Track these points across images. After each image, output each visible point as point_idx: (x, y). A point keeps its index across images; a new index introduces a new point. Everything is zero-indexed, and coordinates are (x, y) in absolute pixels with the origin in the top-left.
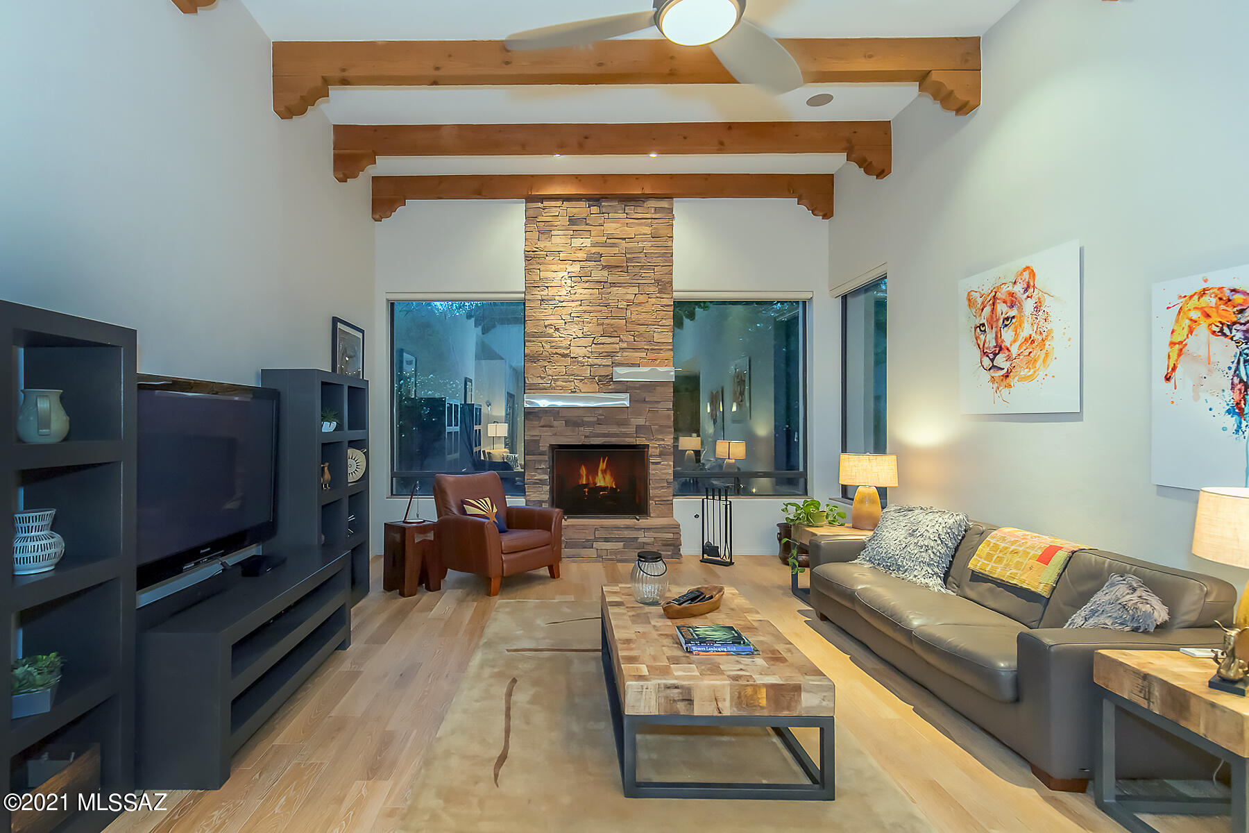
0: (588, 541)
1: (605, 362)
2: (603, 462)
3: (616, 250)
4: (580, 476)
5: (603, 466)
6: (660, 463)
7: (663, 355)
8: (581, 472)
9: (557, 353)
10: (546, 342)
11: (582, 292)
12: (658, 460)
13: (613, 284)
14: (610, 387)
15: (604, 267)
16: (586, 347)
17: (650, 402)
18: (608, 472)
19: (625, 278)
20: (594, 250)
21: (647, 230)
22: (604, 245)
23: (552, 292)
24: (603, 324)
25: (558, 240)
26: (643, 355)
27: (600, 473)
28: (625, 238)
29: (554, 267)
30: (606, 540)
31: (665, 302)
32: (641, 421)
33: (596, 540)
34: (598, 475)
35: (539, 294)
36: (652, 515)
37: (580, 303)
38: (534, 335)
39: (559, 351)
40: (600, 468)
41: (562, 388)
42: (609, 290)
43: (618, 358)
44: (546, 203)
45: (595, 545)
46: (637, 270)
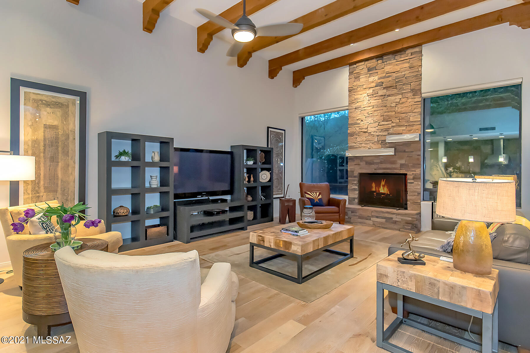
0: (369, 216)
1: (384, 133)
2: (383, 181)
3: (390, 79)
4: (372, 187)
5: (383, 183)
6: (413, 183)
7: (415, 127)
8: (373, 186)
9: (361, 132)
10: (357, 127)
11: (373, 102)
12: (412, 181)
13: (389, 96)
14: (387, 146)
15: (384, 88)
16: (375, 127)
17: (407, 152)
18: (386, 186)
19: (395, 91)
20: (379, 81)
21: (407, 65)
22: (384, 77)
23: (358, 104)
24: (383, 116)
25: (363, 79)
26: (404, 128)
27: (381, 186)
28: (395, 72)
29: (360, 93)
30: (377, 217)
31: (416, 100)
32: (403, 162)
33: (373, 216)
34: (380, 187)
35: (354, 106)
36: (408, 209)
37: (372, 107)
38: (352, 124)
39: (362, 130)
40: (382, 184)
41: (364, 147)
42: (387, 99)
43: (391, 131)
44: (357, 65)
45: (372, 219)
46: (401, 86)
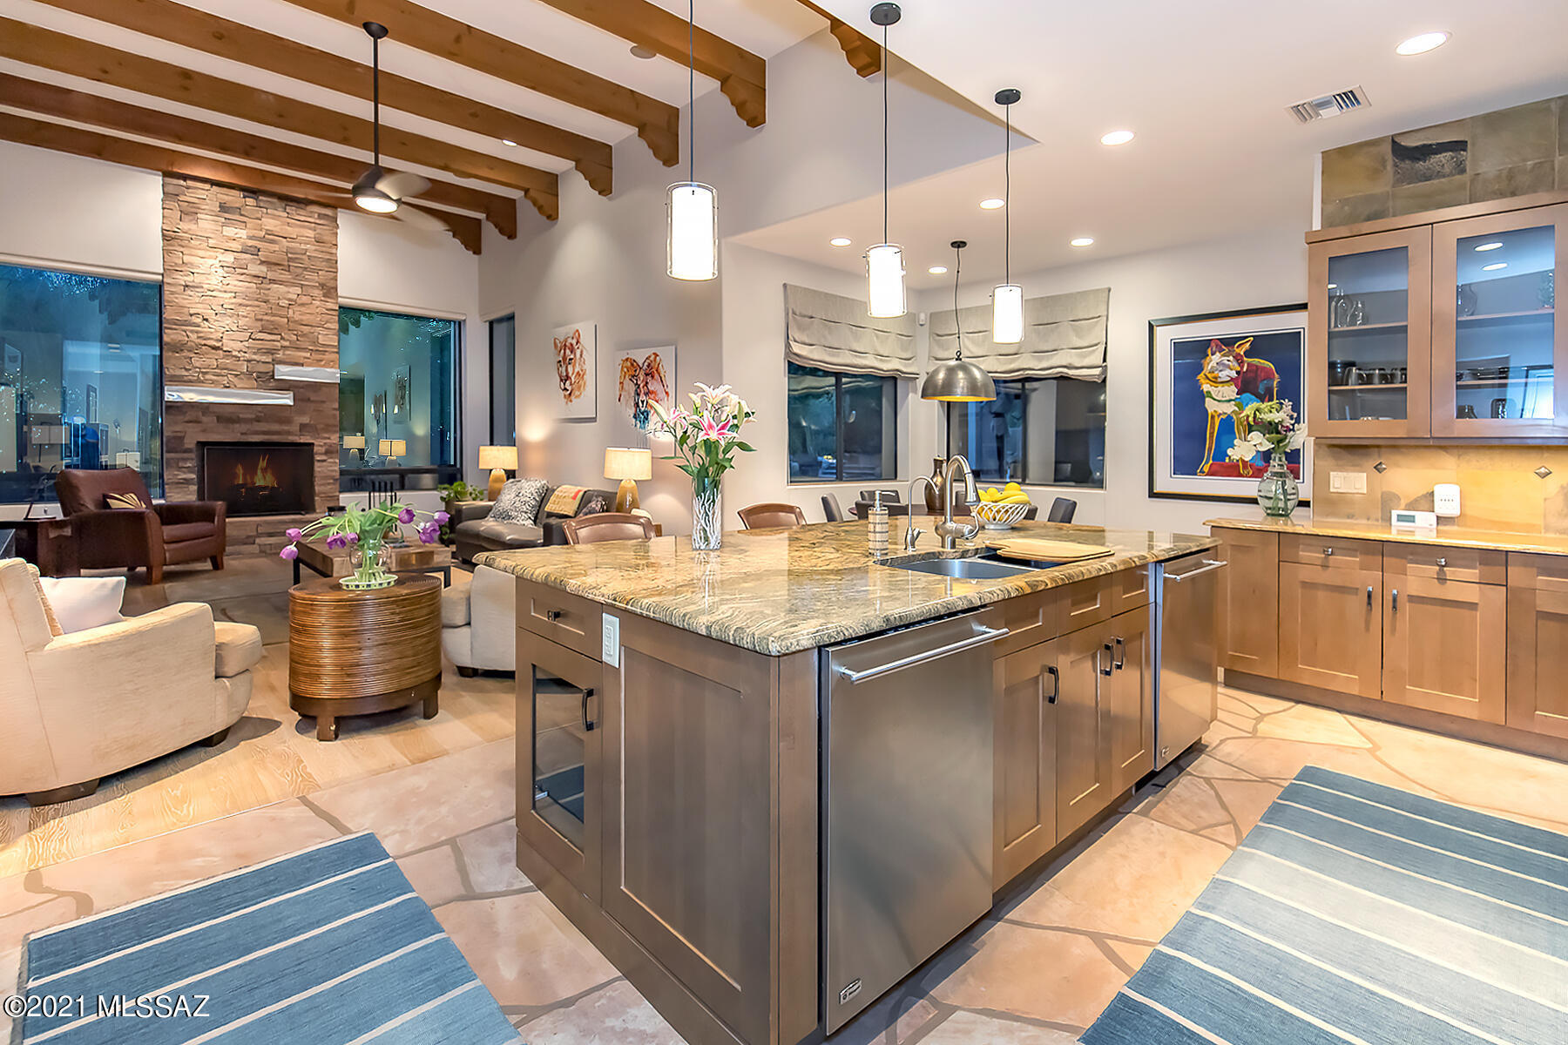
0: (248, 537)
1: (264, 358)
2: (263, 460)
3: (276, 247)
4: (235, 476)
5: (262, 464)
6: (324, 461)
7: (327, 356)
8: (237, 471)
9: (205, 345)
10: (192, 331)
11: (234, 283)
12: (324, 457)
13: (273, 281)
14: (271, 385)
15: (262, 263)
16: (242, 342)
17: (313, 401)
18: (269, 471)
19: (286, 276)
20: (251, 243)
21: (311, 234)
22: (262, 239)
23: (198, 279)
24: (261, 320)
25: (206, 224)
26: (308, 355)
27: (259, 472)
28: (286, 238)
29: (201, 253)
30: (271, 535)
31: (330, 306)
32: (305, 420)
33: (259, 535)
34: (256, 474)
35: (182, 279)
36: (318, 511)
37: (233, 295)
38: (176, 322)
39: (209, 343)
40: (259, 467)
41: (213, 382)
42: (269, 287)
43: (280, 355)
44: (190, 183)
45: (257, 541)
46: (300, 271)
